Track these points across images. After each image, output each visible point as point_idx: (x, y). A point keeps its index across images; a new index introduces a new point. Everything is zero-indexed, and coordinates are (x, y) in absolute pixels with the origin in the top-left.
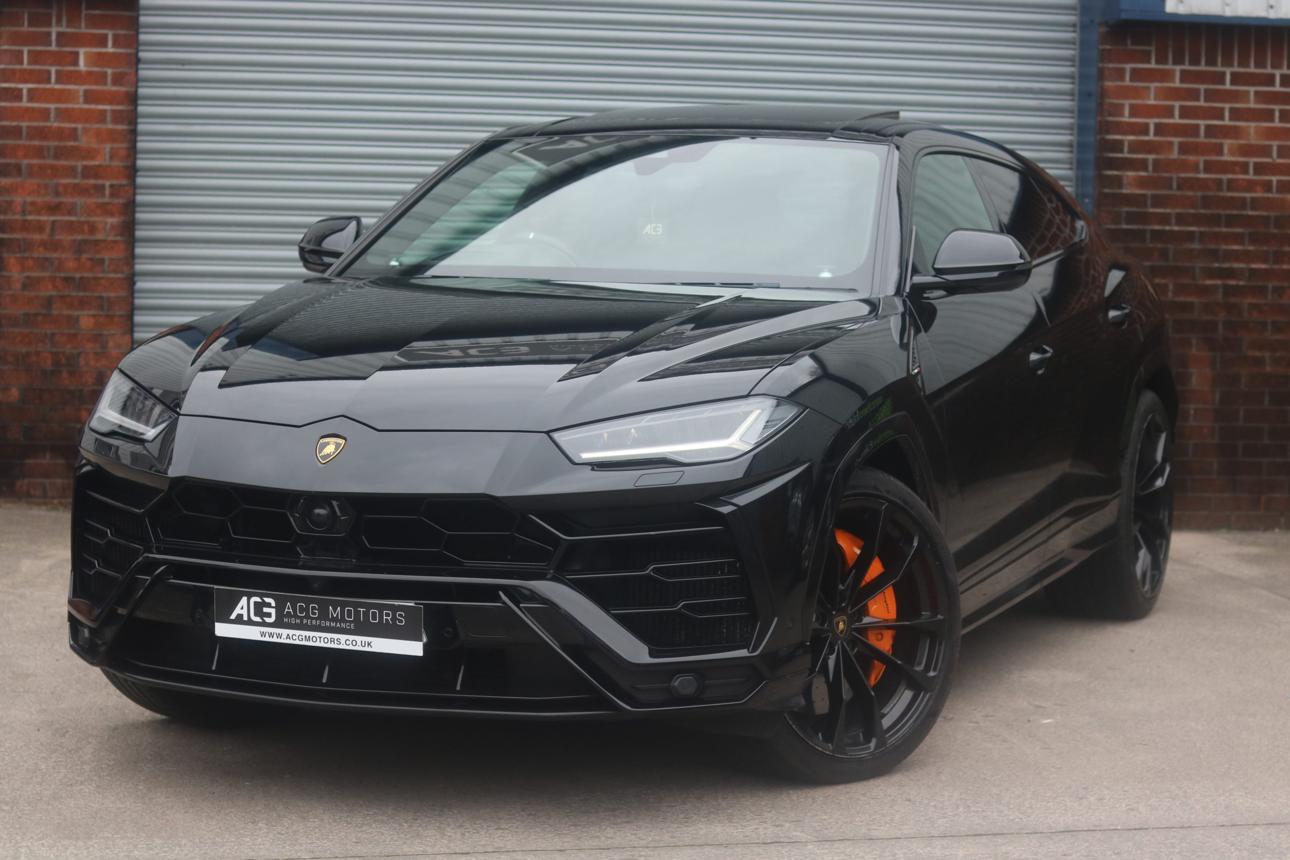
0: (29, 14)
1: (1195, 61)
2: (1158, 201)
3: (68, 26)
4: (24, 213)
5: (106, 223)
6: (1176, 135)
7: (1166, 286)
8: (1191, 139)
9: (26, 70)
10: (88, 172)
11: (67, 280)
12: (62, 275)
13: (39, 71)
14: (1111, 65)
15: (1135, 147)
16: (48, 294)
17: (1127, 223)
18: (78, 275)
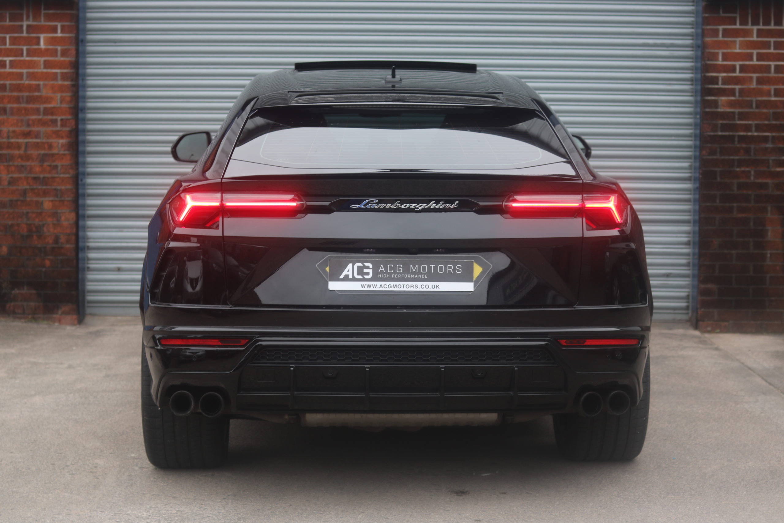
0: (10, 14)
1: (767, 23)
2: (743, 116)
3: (33, 21)
4: (8, 137)
5: (58, 143)
6: (754, 72)
7: (749, 172)
8: (765, 75)
9: (8, 49)
10: (47, 111)
11: (35, 179)
12: (32, 176)
13: (16, 49)
14: (709, 27)
15: (726, 81)
16: (24, 187)
17: (722, 131)
18: (42, 176)
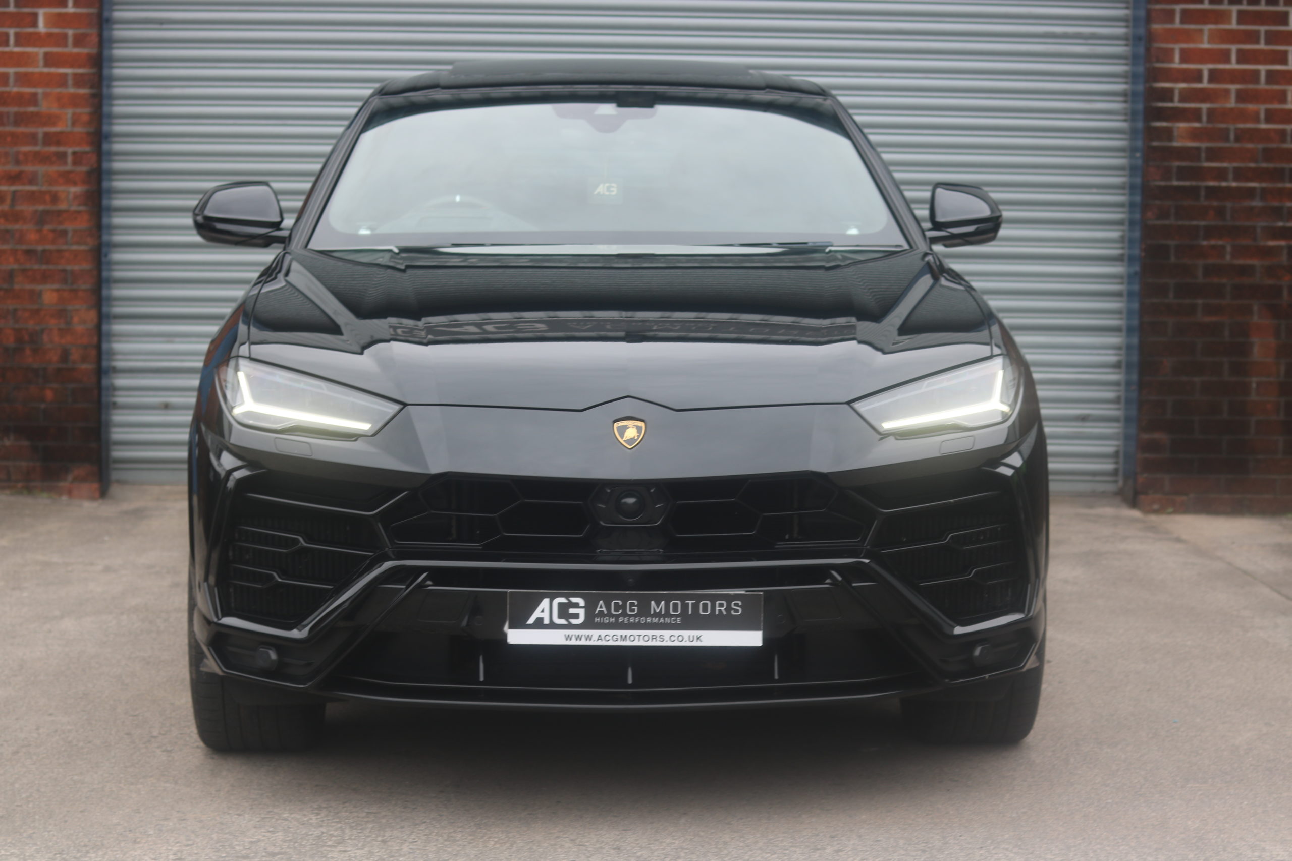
2: (1213, 155)
5: (69, 193)
6: (1233, 82)
7: (1223, 247)
8: (1250, 86)
10: (49, 139)
11: (29, 253)
12: (24, 247)
14: (1158, 6)
15: (1186, 96)
16: (10, 267)
17: (1179, 179)
18: (40, 248)
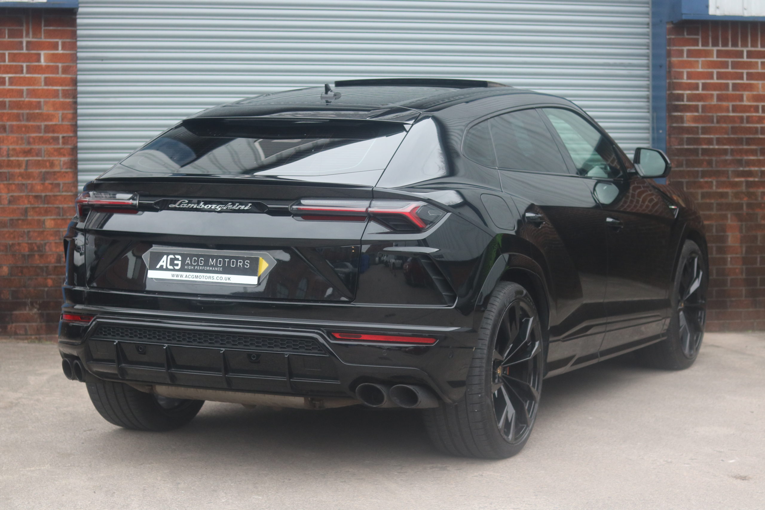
0: (9, 30)
1: (725, 44)
2: (705, 130)
3: (33, 37)
4: (8, 155)
5: (60, 161)
6: (715, 90)
7: (712, 182)
8: (724, 92)
9: (7, 65)
10: (48, 129)
11: (36, 197)
12: (34, 194)
13: (16, 66)
14: (675, 48)
15: (691, 98)
16: (25, 206)
17: (687, 144)
18: (43, 194)
